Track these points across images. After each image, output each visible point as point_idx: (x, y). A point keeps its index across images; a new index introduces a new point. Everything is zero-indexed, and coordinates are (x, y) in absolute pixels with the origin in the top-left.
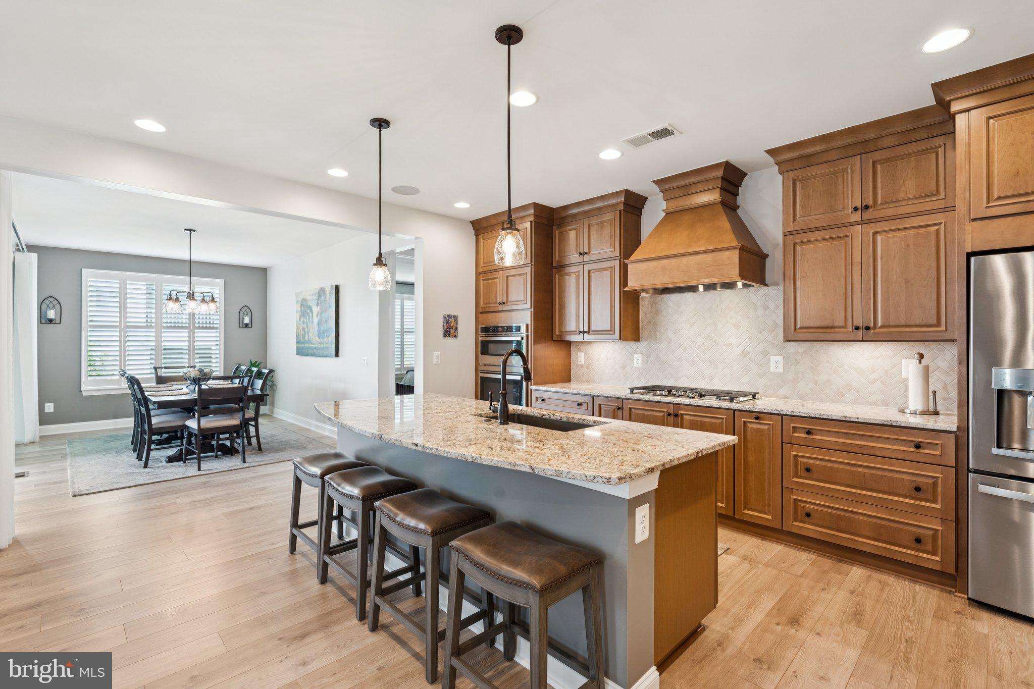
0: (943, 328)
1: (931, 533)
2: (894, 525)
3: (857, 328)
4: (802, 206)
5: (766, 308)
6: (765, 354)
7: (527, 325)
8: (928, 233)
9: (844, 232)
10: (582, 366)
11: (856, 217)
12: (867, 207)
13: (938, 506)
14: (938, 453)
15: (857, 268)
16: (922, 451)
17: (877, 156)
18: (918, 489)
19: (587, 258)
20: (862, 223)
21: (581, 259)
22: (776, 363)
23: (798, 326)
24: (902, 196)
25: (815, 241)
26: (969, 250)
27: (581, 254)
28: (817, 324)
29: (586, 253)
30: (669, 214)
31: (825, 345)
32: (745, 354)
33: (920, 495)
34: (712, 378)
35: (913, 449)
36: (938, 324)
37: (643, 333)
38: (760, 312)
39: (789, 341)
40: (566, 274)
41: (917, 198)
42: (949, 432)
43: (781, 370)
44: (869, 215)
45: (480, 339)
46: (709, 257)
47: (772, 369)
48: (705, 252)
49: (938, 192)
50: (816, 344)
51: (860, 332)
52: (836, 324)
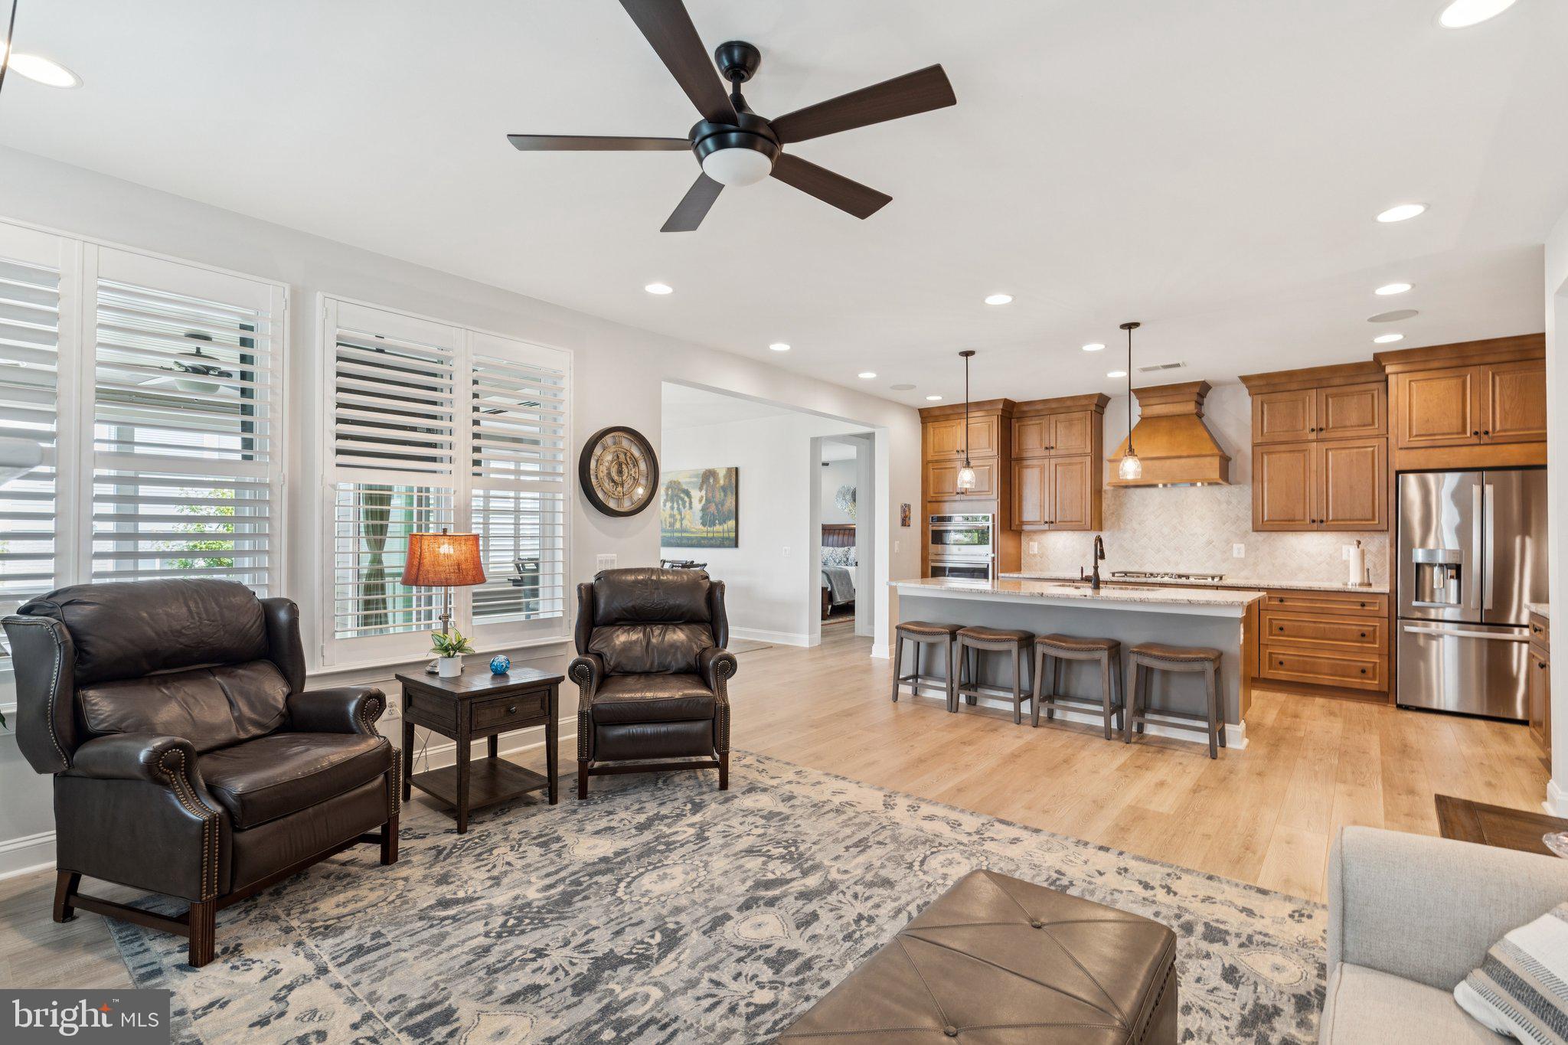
0: (1377, 522)
1: (1371, 665)
2: (1345, 663)
3: (1314, 521)
4: (1269, 424)
5: (1229, 503)
6: (1228, 542)
7: (994, 515)
8: (1366, 452)
9: (1303, 446)
10: (1034, 555)
11: (1313, 436)
12: (1321, 430)
13: (1377, 646)
14: (1377, 608)
15: (1313, 475)
16: (1366, 608)
17: (1329, 391)
18: (1363, 635)
19: (1053, 452)
20: (1318, 441)
21: (1047, 453)
22: (1238, 550)
23: (1266, 519)
24: (1348, 423)
25: (1280, 452)
26: (1398, 469)
27: (1047, 448)
28: (1282, 518)
29: (1052, 448)
30: (1144, 419)
31: (1280, 534)
32: (1210, 542)
33: (1363, 639)
34: (1177, 564)
35: (1359, 608)
36: (1373, 519)
37: (1106, 524)
38: (1224, 506)
39: (1257, 531)
40: (1028, 467)
41: (1358, 426)
42: (1384, 594)
43: (1243, 556)
44: (1323, 435)
45: (931, 528)
46: (1192, 461)
47: (1235, 554)
48: (1188, 457)
49: (1373, 423)
50: (1273, 533)
51: (1315, 525)
52: (1297, 518)
